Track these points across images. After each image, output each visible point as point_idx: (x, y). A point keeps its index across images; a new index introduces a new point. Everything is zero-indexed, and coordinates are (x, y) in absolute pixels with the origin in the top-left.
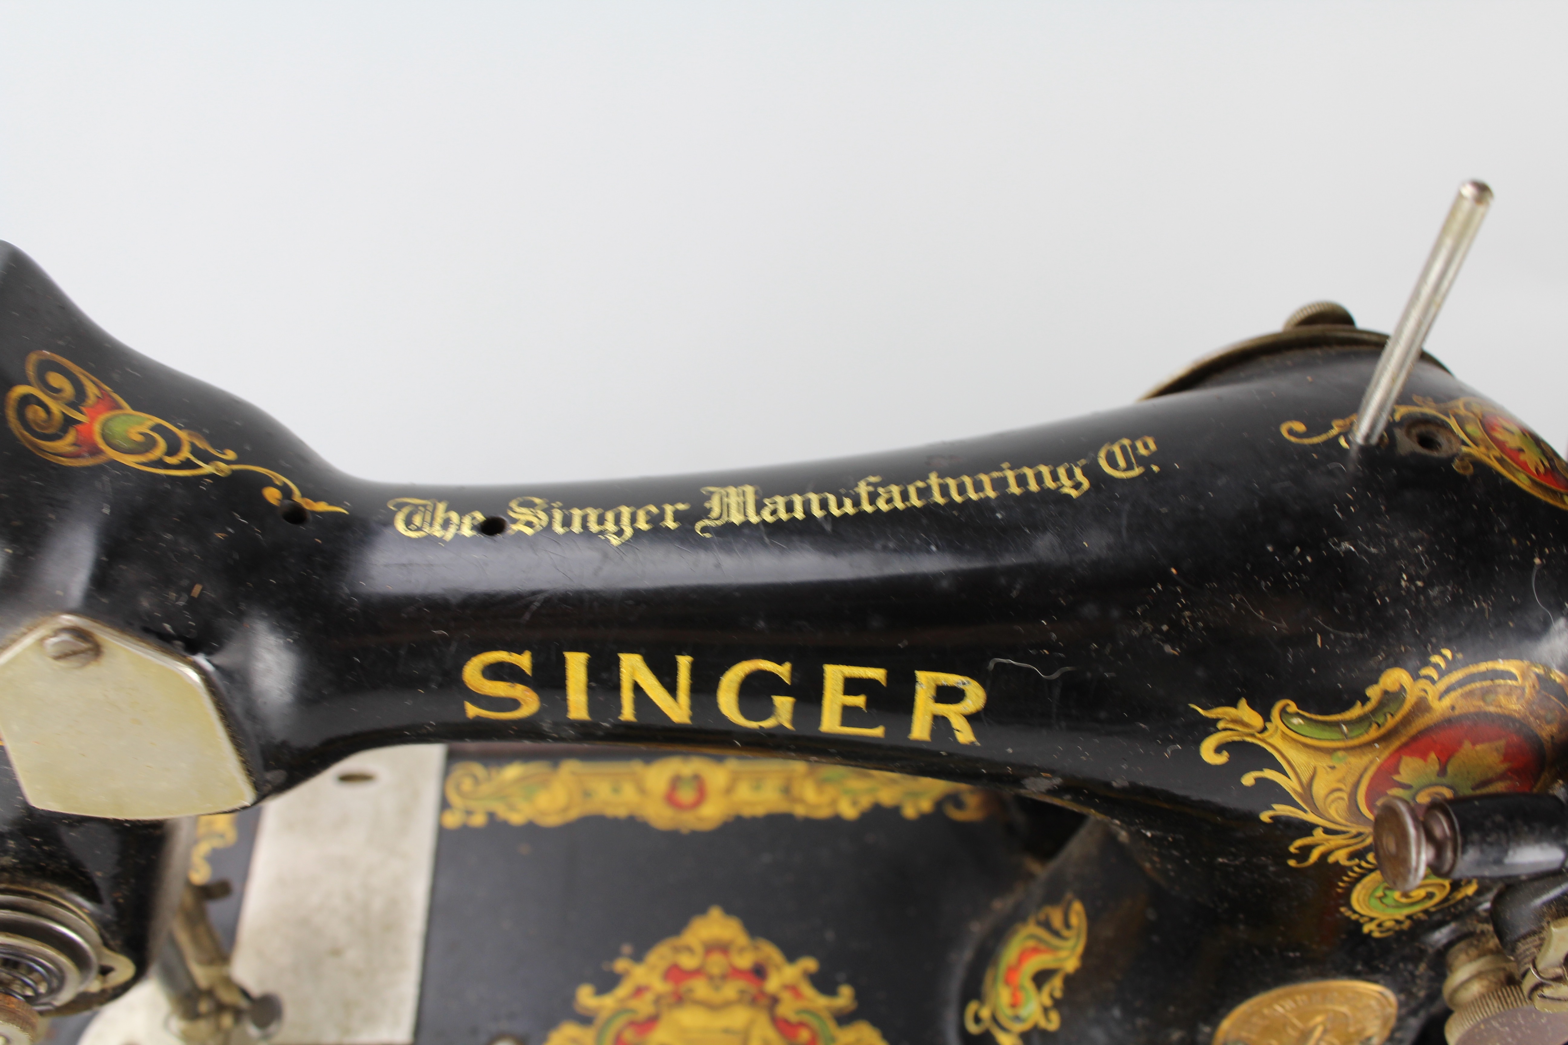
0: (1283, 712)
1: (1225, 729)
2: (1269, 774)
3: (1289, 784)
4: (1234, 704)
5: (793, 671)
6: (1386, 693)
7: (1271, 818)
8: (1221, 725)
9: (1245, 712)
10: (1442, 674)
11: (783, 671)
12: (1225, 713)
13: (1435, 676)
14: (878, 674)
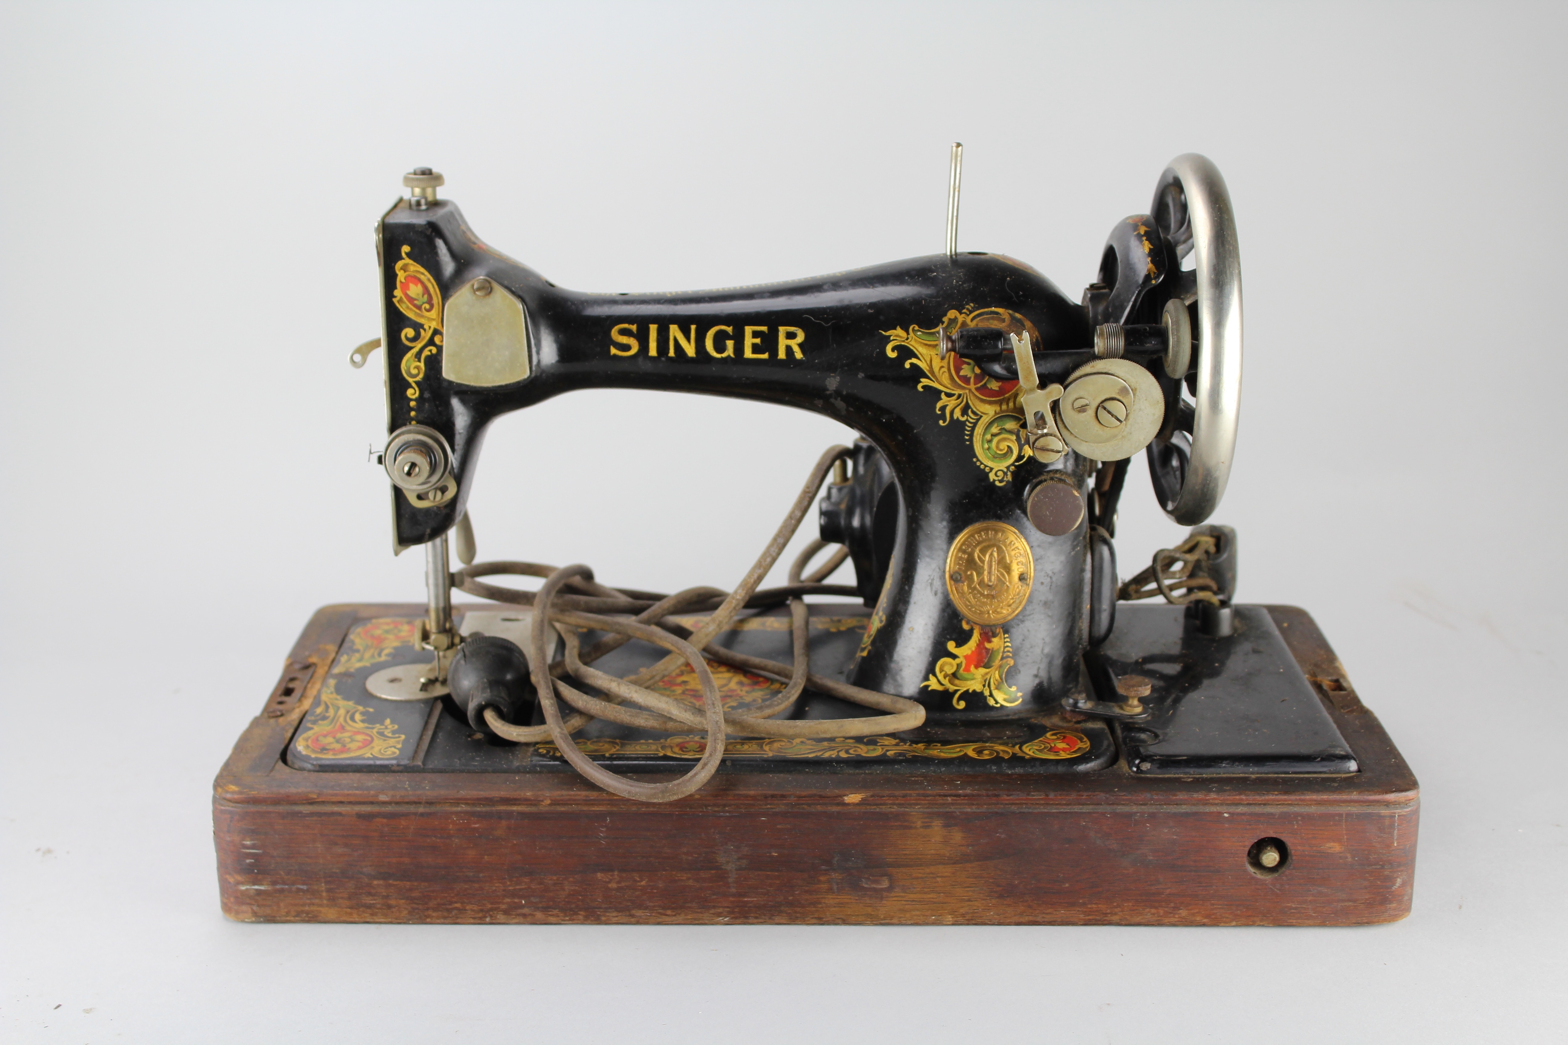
0: (913, 330)
1: (894, 340)
2: (914, 361)
3: (923, 365)
4: (895, 329)
5: (733, 329)
6: (950, 319)
7: (923, 387)
8: (892, 338)
9: (899, 331)
10: (971, 312)
11: (729, 329)
12: (893, 333)
13: (968, 313)
14: (764, 329)
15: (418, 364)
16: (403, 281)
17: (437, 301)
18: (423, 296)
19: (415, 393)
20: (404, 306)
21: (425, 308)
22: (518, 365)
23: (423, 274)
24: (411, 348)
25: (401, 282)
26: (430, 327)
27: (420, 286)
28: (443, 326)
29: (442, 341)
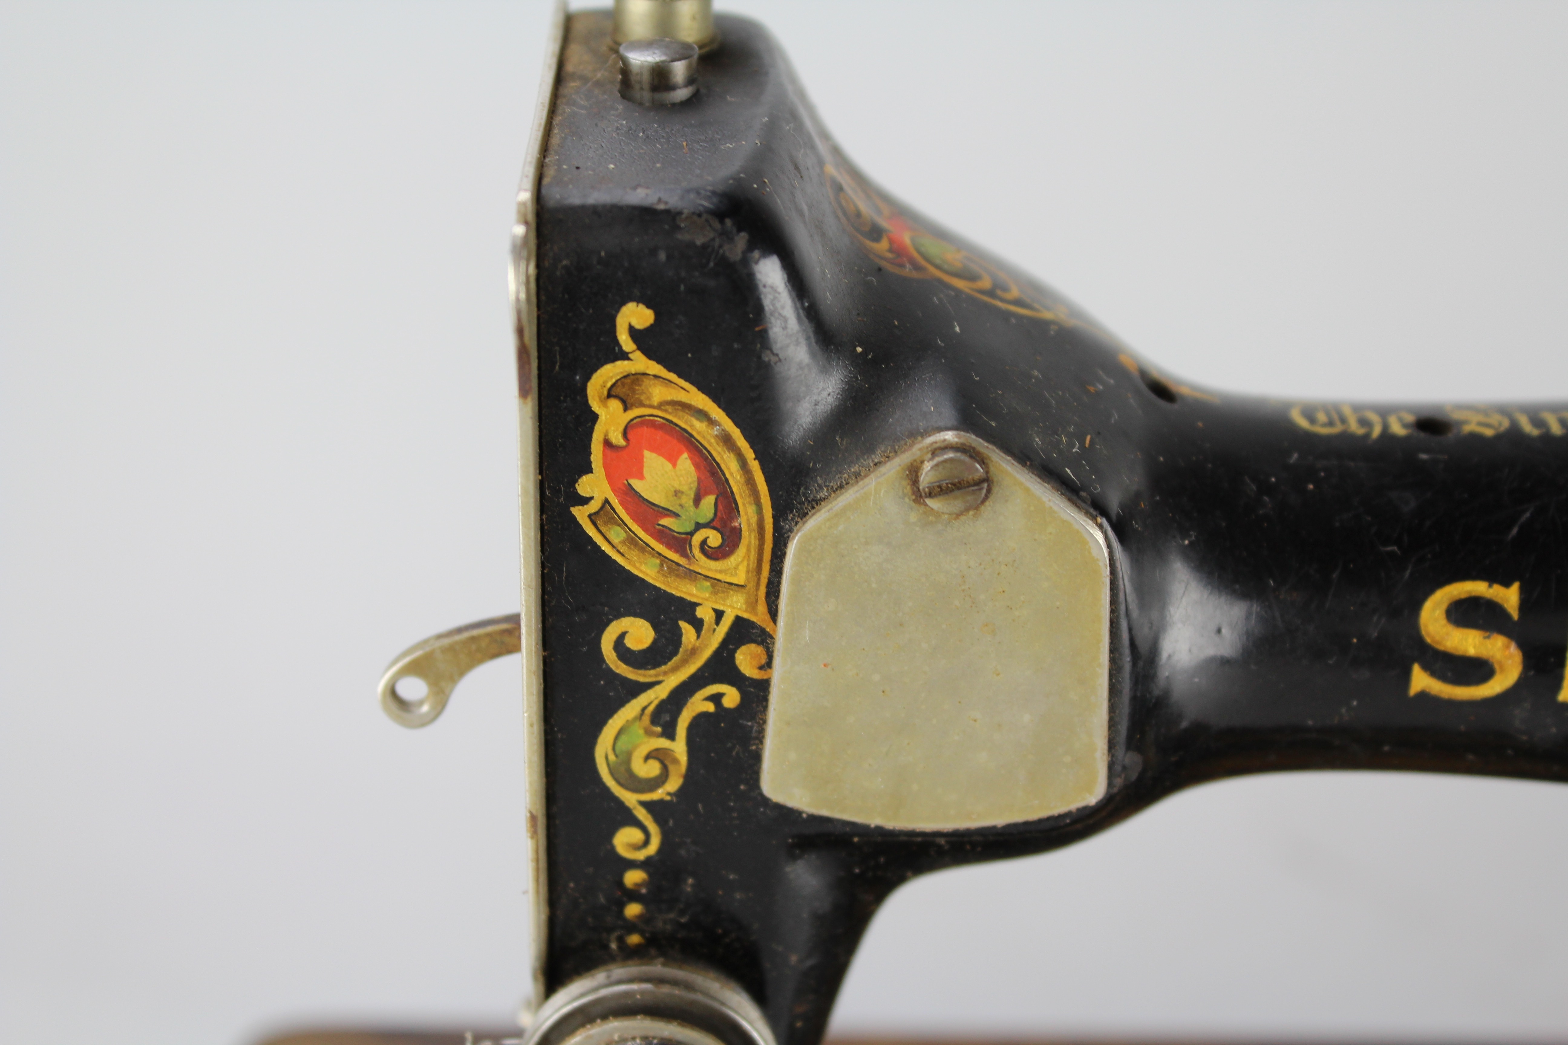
15: (663, 743)
16: (617, 439)
17: (754, 520)
18: (697, 501)
19: (646, 843)
20: (617, 535)
21: (704, 542)
22: (1068, 759)
23: (702, 414)
24: (638, 689)
25: (607, 443)
26: (719, 615)
27: (685, 462)
28: (773, 614)
29: (768, 665)
